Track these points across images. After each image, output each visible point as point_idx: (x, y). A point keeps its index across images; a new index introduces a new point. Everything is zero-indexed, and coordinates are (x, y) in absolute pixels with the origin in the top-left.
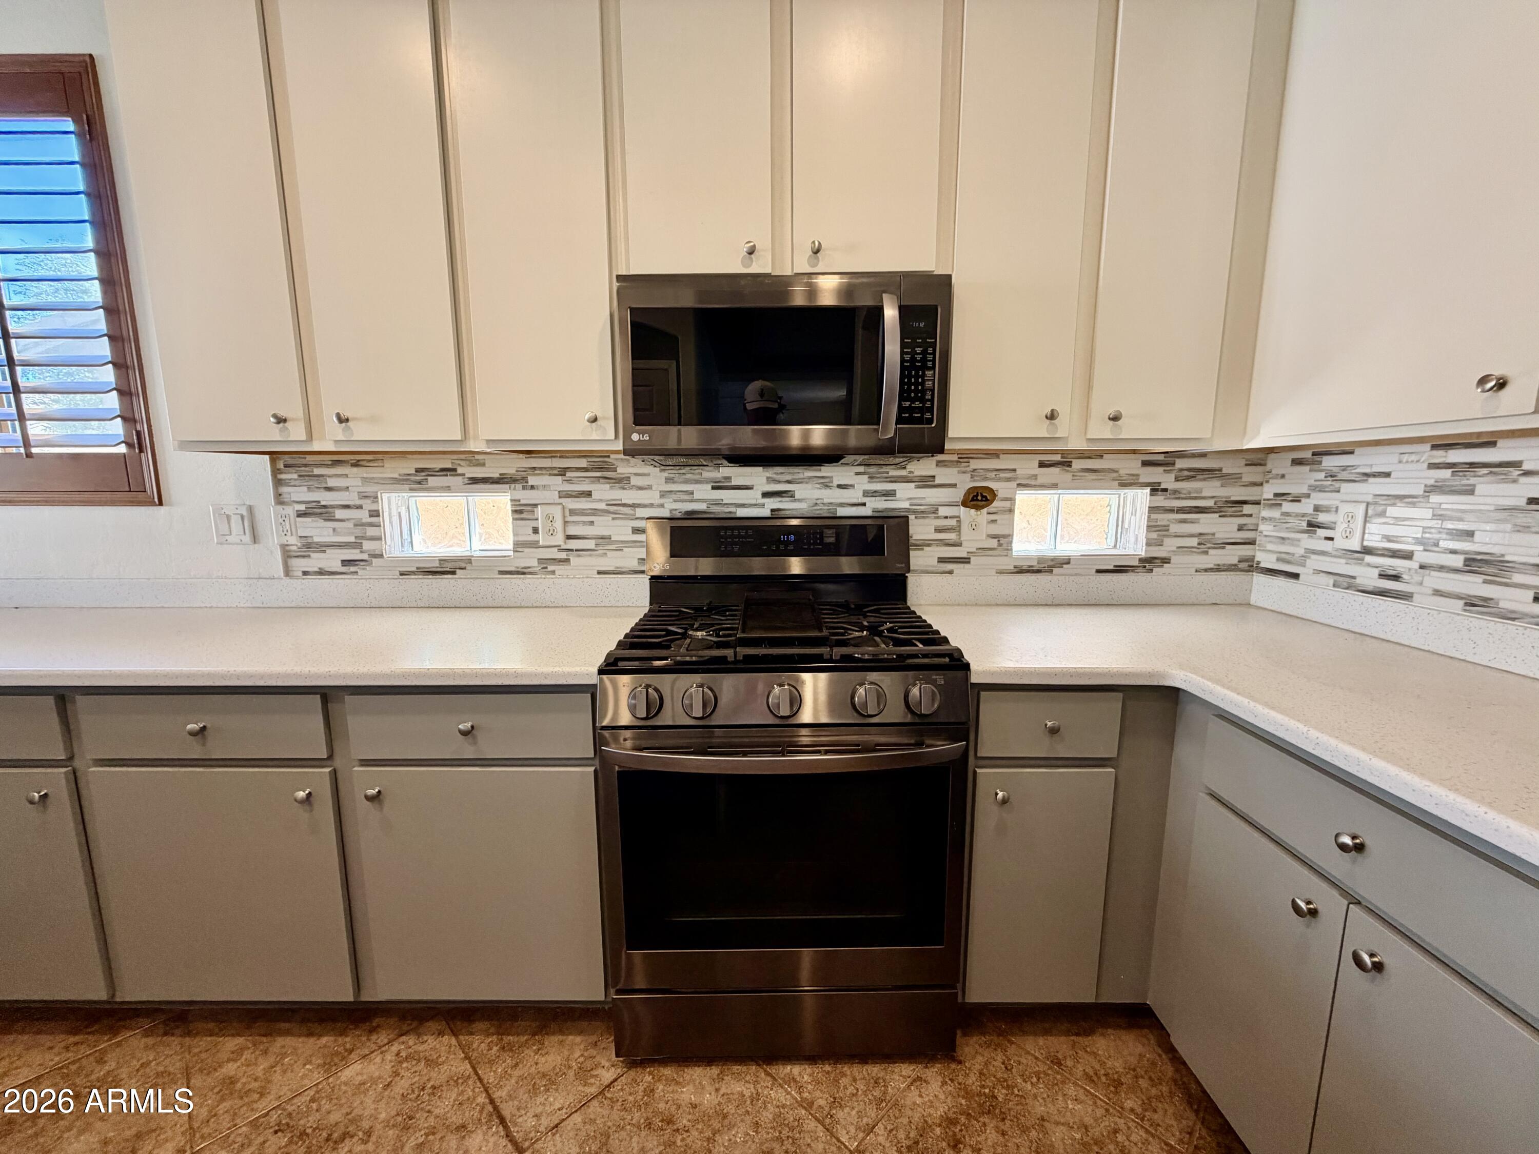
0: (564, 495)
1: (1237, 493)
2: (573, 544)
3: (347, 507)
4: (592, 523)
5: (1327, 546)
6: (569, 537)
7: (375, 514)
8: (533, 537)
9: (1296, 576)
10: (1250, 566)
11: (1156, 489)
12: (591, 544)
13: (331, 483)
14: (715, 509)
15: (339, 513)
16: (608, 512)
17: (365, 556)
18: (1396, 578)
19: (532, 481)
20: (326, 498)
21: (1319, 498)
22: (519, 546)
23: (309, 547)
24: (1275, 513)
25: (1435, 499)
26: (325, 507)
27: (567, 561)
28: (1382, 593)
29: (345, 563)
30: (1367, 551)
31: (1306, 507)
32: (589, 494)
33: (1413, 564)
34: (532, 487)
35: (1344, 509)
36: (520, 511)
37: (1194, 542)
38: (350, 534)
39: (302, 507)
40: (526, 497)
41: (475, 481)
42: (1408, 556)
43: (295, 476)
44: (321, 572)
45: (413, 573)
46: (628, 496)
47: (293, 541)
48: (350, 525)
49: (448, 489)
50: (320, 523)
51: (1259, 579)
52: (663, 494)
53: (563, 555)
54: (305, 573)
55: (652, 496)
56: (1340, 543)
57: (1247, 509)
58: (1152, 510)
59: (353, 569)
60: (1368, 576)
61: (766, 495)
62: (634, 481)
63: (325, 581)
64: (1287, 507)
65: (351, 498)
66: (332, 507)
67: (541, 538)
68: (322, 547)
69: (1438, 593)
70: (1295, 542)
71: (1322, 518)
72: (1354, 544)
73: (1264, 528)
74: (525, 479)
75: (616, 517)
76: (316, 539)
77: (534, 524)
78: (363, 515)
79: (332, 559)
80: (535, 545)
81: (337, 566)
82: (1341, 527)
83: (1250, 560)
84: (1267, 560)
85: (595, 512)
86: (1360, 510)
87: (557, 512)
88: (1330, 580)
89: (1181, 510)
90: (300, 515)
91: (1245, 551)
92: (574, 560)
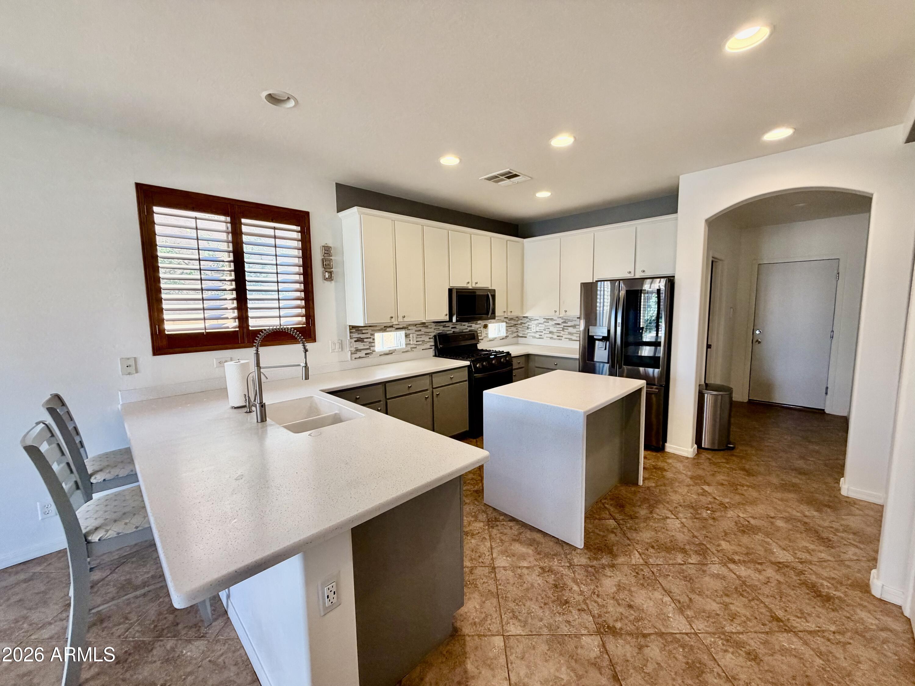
0: (416, 331)
1: (516, 323)
2: (418, 343)
3: (367, 338)
4: (421, 337)
5: (531, 331)
6: (417, 341)
7: (374, 339)
8: (409, 342)
9: (526, 337)
10: (518, 336)
11: (507, 323)
12: (421, 343)
13: (364, 332)
14: (443, 332)
15: (365, 340)
16: (424, 334)
17: (371, 352)
18: (541, 335)
19: (409, 328)
20: (362, 336)
21: (528, 323)
22: (406, 344)
23: (358, 350)
24: (521, 326)
25: (545, 323)
26: (362, 339)
27: (416, 347)
28: (540, 338)
29: (366, 354)
30: (537, 332)
31: (526, 325)
32: (420, 330)
33: (543, 333)
34: (409, 330)
35: (533, 325)
36: (407, 336)
37: (511, 332)
38: (367, 346)
39: (356, 339)
40: (408, 332)
41: (397, 329)
42: (542, 332)
43: (355, 330)
44: (360, 358)
45: (383, 355)
46: (428, 330)
47: (353, 349)
48: (368, 343)
49: (391, 331)
50: (360, 343)
51: (519, 338)
52: (435, 329)
53: (415, 346)
54: (355, 358)
55: (432, 330)
56: (533, 331)
57: (517, 325)
58: (507, 327)
59: (367, 356)
60: (537, 336)
61: (452, 328)
62: (429, 327)
63: (360, 360)
64: (523, 325)
65: (368, 336)
66: (364, 338)
67: (411, 342)
68: (360, 350)
69: (547, 337)
70: (525, 331)
71: (529, 327)
72: (535, 331)
73: (519, 329)
74: (408, 328)
75: (426, 335)
76: (359, 348)
77: (409, 339)
78: (371, 340)
79: (362, 354)
80: (410, 344)
81: (364, 355)
82: (533, 328)
83: (517, 335)
84: (521, 335)
85: (422, 335)
86: (535, 325)
87: (415, 335)
88: (532, 337)
89: (510, 326)
90: (355, 341)
91: (516, 333)
92: (417, 347)
